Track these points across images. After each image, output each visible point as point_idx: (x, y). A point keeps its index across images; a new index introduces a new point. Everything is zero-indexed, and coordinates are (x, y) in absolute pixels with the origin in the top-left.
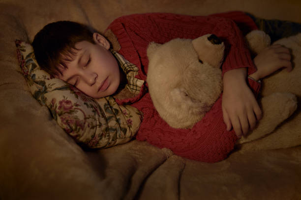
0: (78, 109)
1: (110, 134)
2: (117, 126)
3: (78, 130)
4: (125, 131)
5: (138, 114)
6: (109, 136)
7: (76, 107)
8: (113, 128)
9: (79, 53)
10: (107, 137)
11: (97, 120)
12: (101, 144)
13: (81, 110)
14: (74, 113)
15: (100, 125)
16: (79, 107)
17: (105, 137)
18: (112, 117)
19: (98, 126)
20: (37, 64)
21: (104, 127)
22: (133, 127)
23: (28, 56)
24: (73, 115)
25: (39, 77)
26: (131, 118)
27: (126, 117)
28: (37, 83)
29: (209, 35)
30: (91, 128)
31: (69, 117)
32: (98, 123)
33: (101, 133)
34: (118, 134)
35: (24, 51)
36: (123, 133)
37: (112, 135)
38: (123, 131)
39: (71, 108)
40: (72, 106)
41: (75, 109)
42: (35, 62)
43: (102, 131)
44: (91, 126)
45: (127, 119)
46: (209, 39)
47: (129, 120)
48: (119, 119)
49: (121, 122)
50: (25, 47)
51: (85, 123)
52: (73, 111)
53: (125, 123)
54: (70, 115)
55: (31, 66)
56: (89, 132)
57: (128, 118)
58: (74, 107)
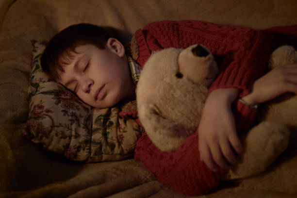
0: (47, 115)
1: (92, 148)
2: (103, 140)
3: (39, 137)
4: (113, 147)
5: (135, 130)
6: (90, 149)
7: (47, 114)
8: (96, 141)
9: (77, 57)
10: (86, 151)
11: (73, 129)
12: (80, 157)
13: (50, 117)
14: (40, 119)
15: (77, 136)
16: (50, 114)
17: (84, 150)
18: (100, 129)
19: (73, 137)
20: (40, 66)
21: (82, 139)
22: (123, 143)
23: (37, 57)
24: (38, 121)
25: (36, 79)
26: (124, 134)
27: (120, 131)
28: (32, 85)
29: (195, 46)
30: (61, 138)
31: (34, 122)
32: (73, 133)
33: (78, 145)
34: (103, 149)
35: (35, 51)
36: (108, 149)
37: (94, 148)
38: (110, 147)
39: (40, 113)
40: (42, 112)
41: (44, 115)
42: (39, 63)
43: (79, 143)
44: (60, 136)
45: (119, 133)
46: (193, 51)
47: (122, 135)
48: (109, 132)
49: (110, 136)
50: (37, 47)
51: (51, 131)
52: (41, 117)
53: (115, 138)
54: (35, 121)
55: (34, 67)
56: (58, 142)
57: (122, 133)
58: (44, 113)
